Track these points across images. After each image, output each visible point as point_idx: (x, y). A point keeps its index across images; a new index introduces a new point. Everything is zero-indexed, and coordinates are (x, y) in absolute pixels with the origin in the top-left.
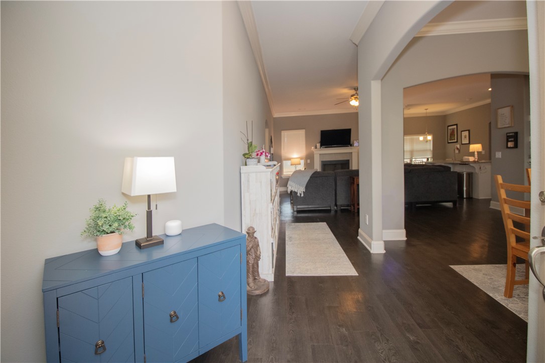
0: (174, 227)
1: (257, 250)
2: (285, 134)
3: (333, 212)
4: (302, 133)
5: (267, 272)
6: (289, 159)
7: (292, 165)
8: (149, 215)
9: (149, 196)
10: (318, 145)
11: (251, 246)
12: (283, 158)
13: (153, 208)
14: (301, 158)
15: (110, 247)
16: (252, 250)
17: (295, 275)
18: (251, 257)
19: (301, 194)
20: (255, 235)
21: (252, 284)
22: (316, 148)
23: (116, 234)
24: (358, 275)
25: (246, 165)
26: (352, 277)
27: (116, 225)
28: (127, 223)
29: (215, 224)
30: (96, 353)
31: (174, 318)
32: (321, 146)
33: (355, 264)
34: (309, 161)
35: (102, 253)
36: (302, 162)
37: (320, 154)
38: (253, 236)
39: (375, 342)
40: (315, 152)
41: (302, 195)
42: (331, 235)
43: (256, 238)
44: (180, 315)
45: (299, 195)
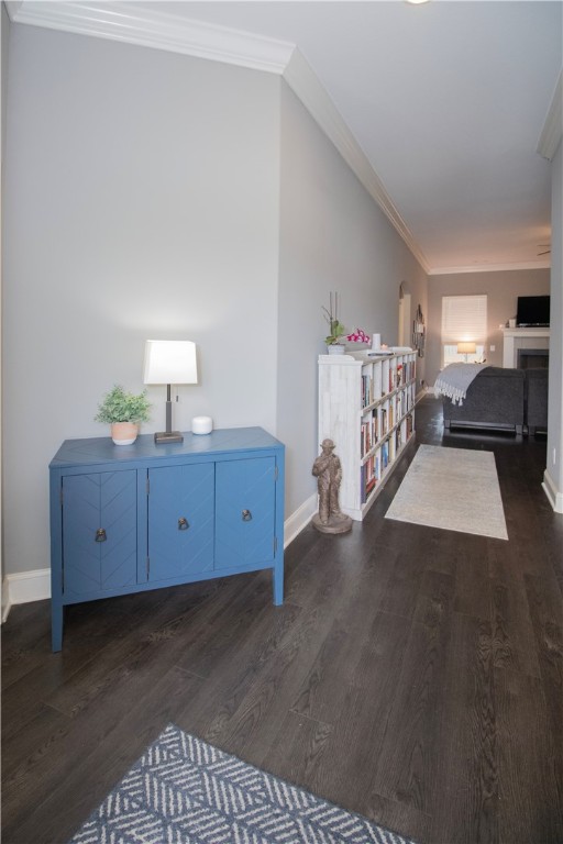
0: (201, 425)
1: (336, 473)
2: (448, 302)
3: (519, 439)
4: (482, 300)
5: (352, 505)
6: (455, 343)
7: (459, 352)
8: (169, 406)
9: (169, 386)
10: (513, 322)
11: (325, 465)
12: (443, 340)
13: (173, 399)
14: (478, 343)
15: (124, 436)
16: (327, 472)
17: (399, 519)
18: (324, 481)
19: (457, 402)
20: (335, 452)
21: (325, 518)
22: (507, 326)
23: (130, 423)
24: (506, 538)
25: (328, 353)
26: (494, 540)
27: (127, 413)
28: (141, 413)
29: (259, 428)
30: (96, 540)
31: (184, 525)
32: (518, 323)
33: (510, 524)
34: (493, 348)
35: (116, 441)
36: (481, 349)
37: (515, 338)
38: (330, 452)
39: (482, 634)
40: (505, 334)
41: (461, 404)
42: (494, 473)
43: (334, 456)
44: (192, 523)
45: (454, 402)
